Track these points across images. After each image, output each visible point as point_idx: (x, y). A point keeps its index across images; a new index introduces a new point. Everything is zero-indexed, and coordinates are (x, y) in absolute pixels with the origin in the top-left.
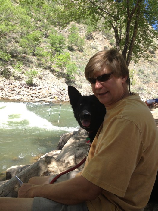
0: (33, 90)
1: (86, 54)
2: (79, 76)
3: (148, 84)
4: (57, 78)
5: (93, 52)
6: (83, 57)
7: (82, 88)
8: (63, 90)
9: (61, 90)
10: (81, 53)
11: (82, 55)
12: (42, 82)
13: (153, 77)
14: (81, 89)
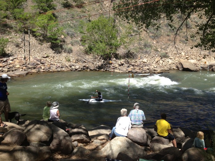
0: (4, 62)
1: (86, 10)
2: (72, 38)
3: (158, 39)
4: (39, 44)
5: (95, 7)
6: (82, 14)
7: (72, 52)
8: (47, 57)
9: (44, 57)
10: (79, 10)
11: (80, 12)
12: (19, 50)
13: (166, 30)
14: (71, 54)
